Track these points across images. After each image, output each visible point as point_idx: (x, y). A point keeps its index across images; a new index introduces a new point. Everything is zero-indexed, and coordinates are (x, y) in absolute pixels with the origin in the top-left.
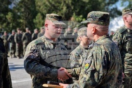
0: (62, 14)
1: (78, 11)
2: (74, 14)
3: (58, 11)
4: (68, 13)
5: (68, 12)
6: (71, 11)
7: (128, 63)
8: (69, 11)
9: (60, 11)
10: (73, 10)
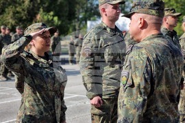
0: (23, 10)
1: (46, 5)
2: (41, 10)
3: (17, 5)
4: (33, 9)
5: (31, 6)
6: (36, 5)
7: (107, 82)
8: (33, 5)
9: (20, 5)
10: (39, 4)
